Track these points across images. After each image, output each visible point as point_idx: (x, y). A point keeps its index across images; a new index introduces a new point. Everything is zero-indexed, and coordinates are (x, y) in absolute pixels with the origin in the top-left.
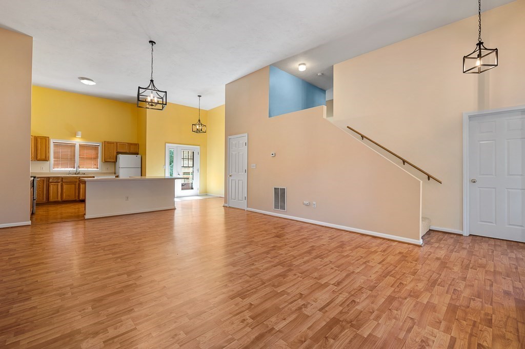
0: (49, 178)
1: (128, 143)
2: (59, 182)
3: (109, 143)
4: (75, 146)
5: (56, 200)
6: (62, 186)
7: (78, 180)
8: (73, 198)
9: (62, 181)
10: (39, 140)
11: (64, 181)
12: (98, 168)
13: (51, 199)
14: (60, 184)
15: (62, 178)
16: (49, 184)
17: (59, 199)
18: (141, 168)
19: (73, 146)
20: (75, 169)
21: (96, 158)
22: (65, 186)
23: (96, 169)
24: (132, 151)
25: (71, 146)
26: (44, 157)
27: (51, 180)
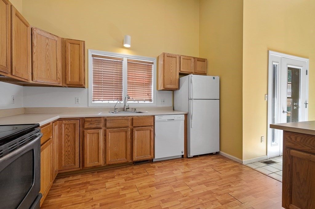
0: (83, 120)
1: (194, 58)
2: (100, 128)
3: (170, 56)
4: (121, 63)
5: (96, 164)
6: (105, 135)
7: (129, 124)
8: (123, 160)
9: (105, 125)
10: (69, 46)
11: (108, 125)
12: (150, 100)
13: (89, 163)
14: (101, 132)
15: (106, 119)
16: (84, 132)
17: (102, 163)
18: (220, 99)
19: (119, 63)
20: (122, 102)
21: (149, 84)
22: (110, 136)
23: (148, 102)
24: (199, 69)
25: (116, 63)
26: (76, 80)
27: (87, 125)
